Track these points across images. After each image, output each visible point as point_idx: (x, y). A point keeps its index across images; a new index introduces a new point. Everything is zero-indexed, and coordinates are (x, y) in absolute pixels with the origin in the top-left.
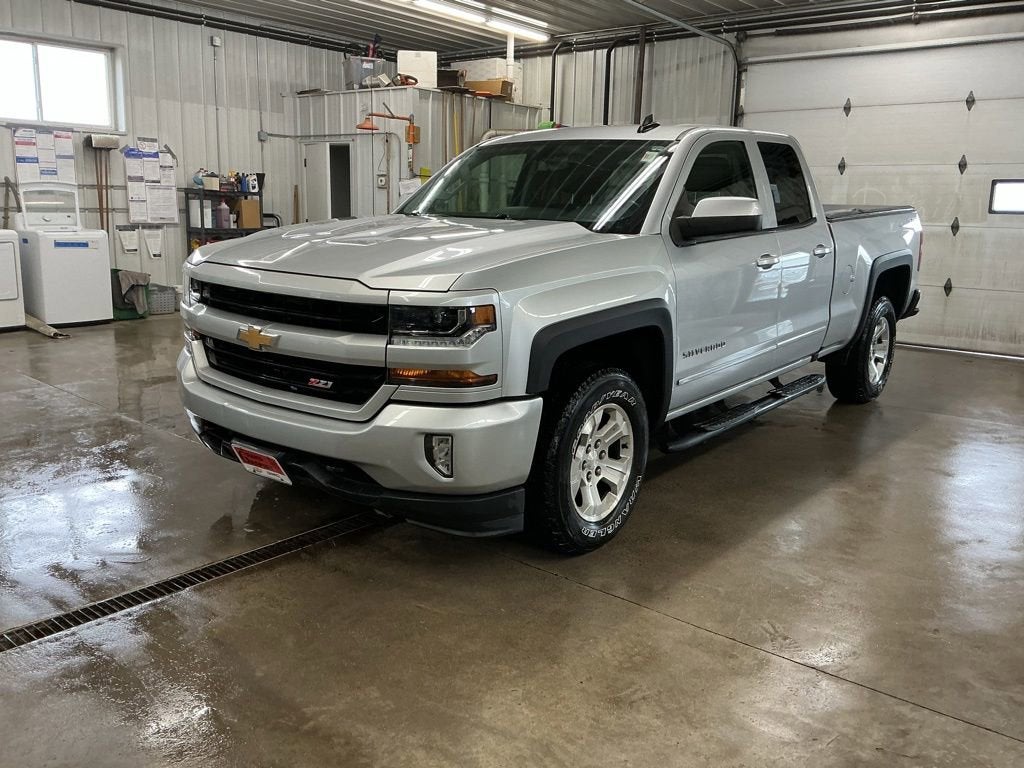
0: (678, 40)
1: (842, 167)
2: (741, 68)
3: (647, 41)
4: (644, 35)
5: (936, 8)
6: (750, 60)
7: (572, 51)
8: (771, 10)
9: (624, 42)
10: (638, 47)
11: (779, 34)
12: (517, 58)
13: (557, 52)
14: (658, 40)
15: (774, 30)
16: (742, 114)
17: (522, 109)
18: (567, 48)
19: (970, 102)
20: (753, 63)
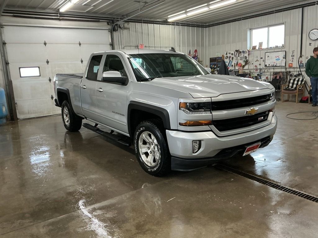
1: (48, 62)
15: (12, 15)
16: (5, 44)
19: (80, 44)
20: (5, 25)
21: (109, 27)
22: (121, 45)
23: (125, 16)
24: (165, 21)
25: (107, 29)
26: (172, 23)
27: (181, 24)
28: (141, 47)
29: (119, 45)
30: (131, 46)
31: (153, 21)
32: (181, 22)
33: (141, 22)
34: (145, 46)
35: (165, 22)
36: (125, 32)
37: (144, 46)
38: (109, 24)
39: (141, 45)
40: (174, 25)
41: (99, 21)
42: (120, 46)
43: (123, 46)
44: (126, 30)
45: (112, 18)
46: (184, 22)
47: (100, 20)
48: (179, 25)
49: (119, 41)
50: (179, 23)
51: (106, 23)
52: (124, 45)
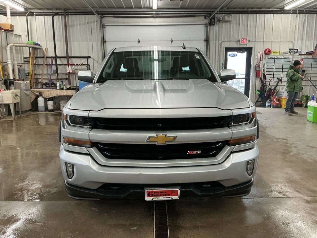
0: (78, 15)
2: (103, 27)
3: (67, 14)
4: (65, 12)
5: (160, 14)
6: (106, 24)
7: (34, 15)
8: (111, 9)
9: (57, 14)
10: (63, 17)
11: (115, 17)
12: (11, 16)
13: (28, 15)
14: (70, 14)
15: (113, 15)
16: (106, 42)
17: (16, 35)
18: (32, 14)
19: (172, 41)
20: (107, 26)
21: (207, 21)
22: (219, 41)
23: (226, 8)
24: (282, 9)
25: (204, 23)
26: (293, 11)
27: (306, 11)
28: (243, 42)
29: (216, 40)
30: (231, 41)
31: (265, 11)
32: (307, 9)
33: (248, 13)
34: (249, 41)
35: (282, 11)
36: (225, 26)
37: (247, 40)
38: (207, 18)
39: (243, 40)
40: (296, 13)
41: (194, 16)
42: (217, 42)
43: (220, 42)
44: (226, 24)
45: (210, 11)
46: (312, 9)
47: (196, 15)
48: (304, 13)
49: (216, 36)
50: (303, 11)
51: (203, 18)
52: (221, 40)
